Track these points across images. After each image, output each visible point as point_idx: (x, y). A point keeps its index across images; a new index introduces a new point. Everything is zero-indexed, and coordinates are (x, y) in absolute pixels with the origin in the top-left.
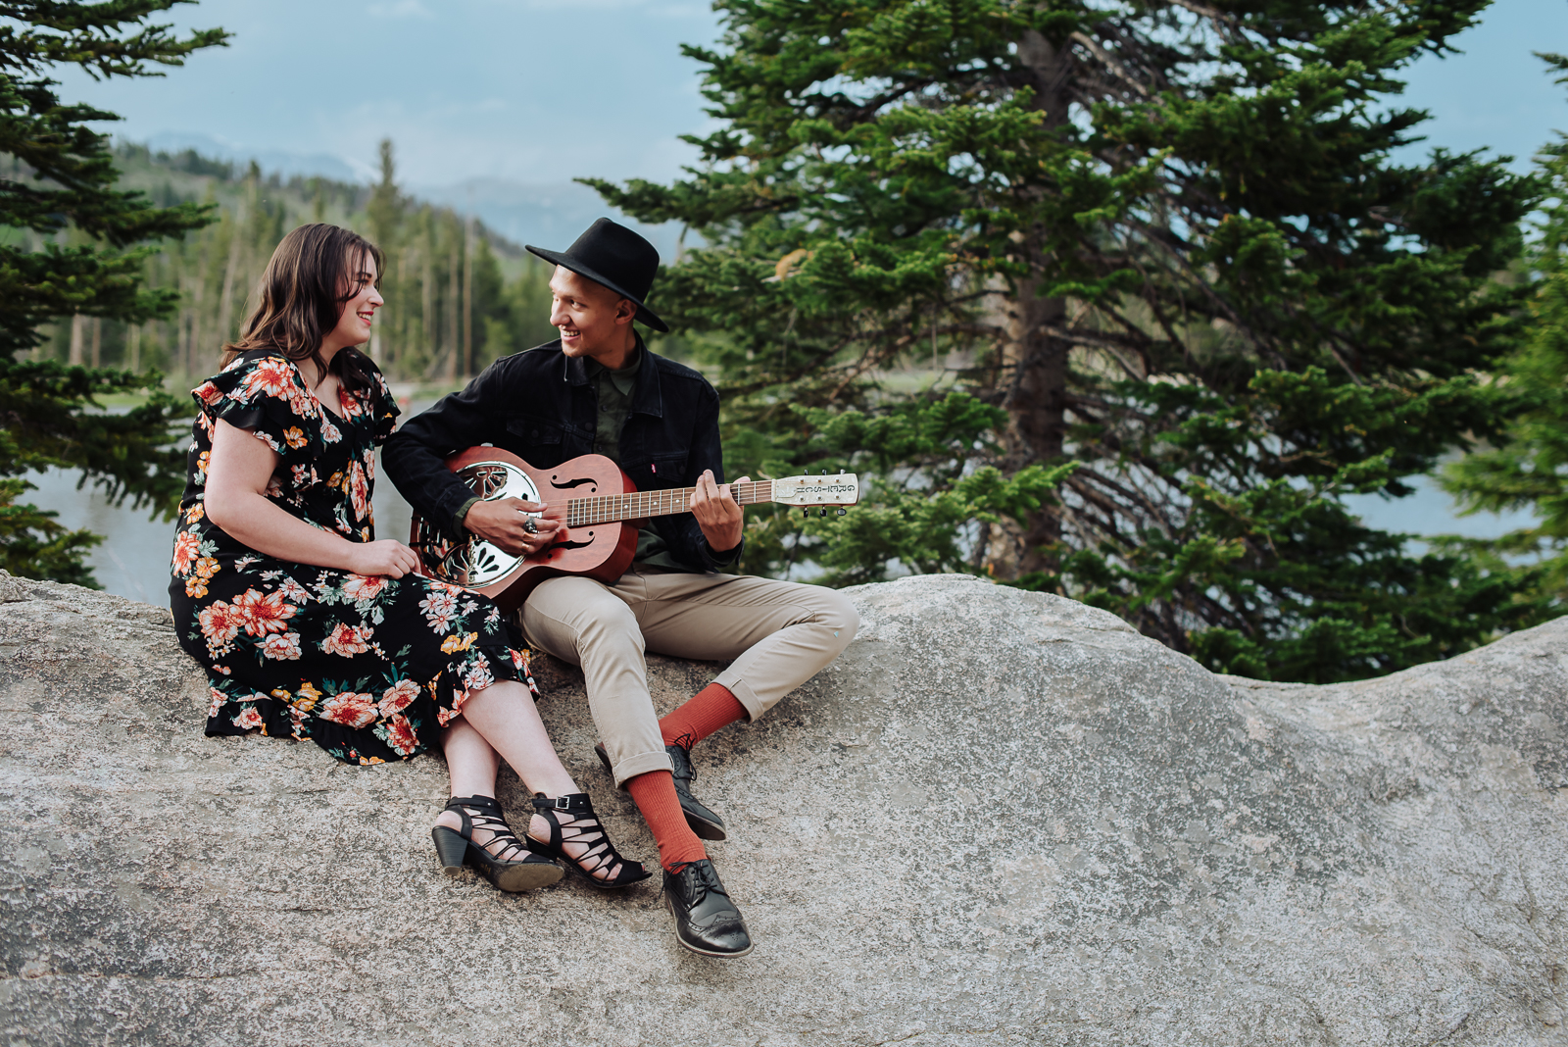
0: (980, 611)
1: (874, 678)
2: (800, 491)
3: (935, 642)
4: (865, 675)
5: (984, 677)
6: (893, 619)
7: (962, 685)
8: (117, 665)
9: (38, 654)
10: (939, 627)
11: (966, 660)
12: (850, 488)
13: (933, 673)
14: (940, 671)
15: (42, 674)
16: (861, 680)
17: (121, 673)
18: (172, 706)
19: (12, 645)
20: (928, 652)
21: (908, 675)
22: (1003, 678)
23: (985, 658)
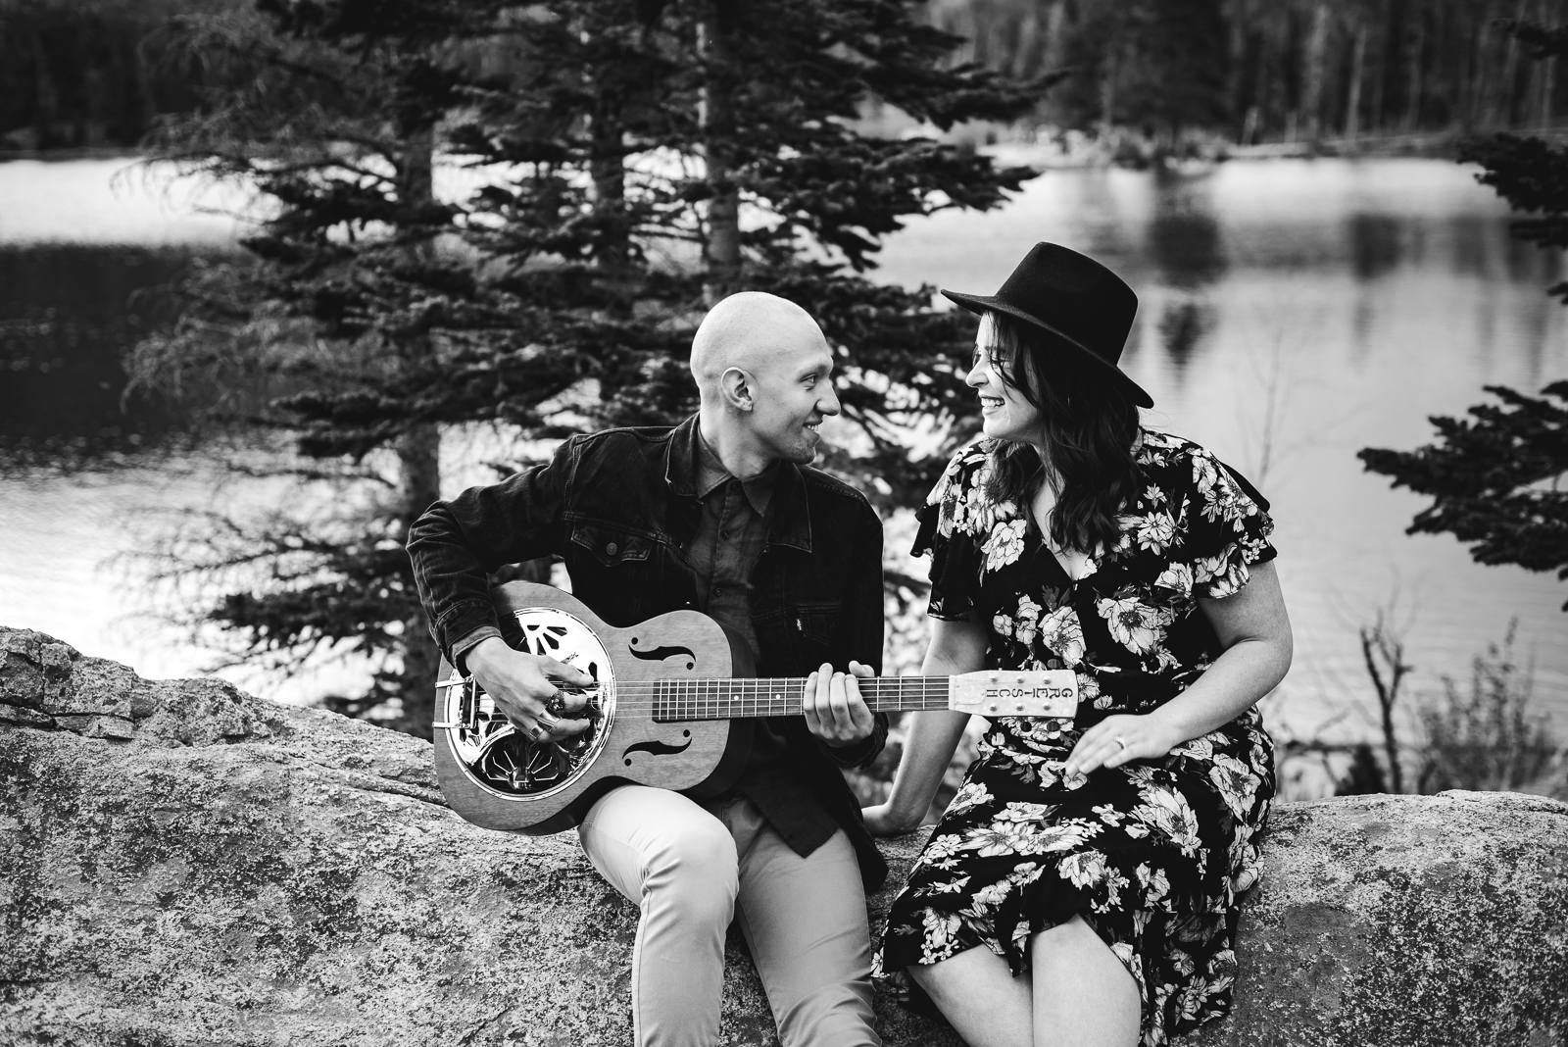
0: (1529, 878)
1: (1317, 974)
2: (992, 694)
3: (1431, 928)
4: (1305, 966)
5: (1495, 1000)
6: (1383, 874)
7: (1454, 1010)
8: (286, 845)
9: (197, 825)
10: (1447, 903)
11: (1474, 967)
12: (1066, 693)
13: (1410, 983)
14: (1424, 980)
15: (194, 852)
16: (1297, 974)
17: (288, 858)
18: (330, 910)
19: (172, 810)
20: (1413, 944)
21: (1371, 980)
22: (1530, 1008)
23: (1507, 968)
